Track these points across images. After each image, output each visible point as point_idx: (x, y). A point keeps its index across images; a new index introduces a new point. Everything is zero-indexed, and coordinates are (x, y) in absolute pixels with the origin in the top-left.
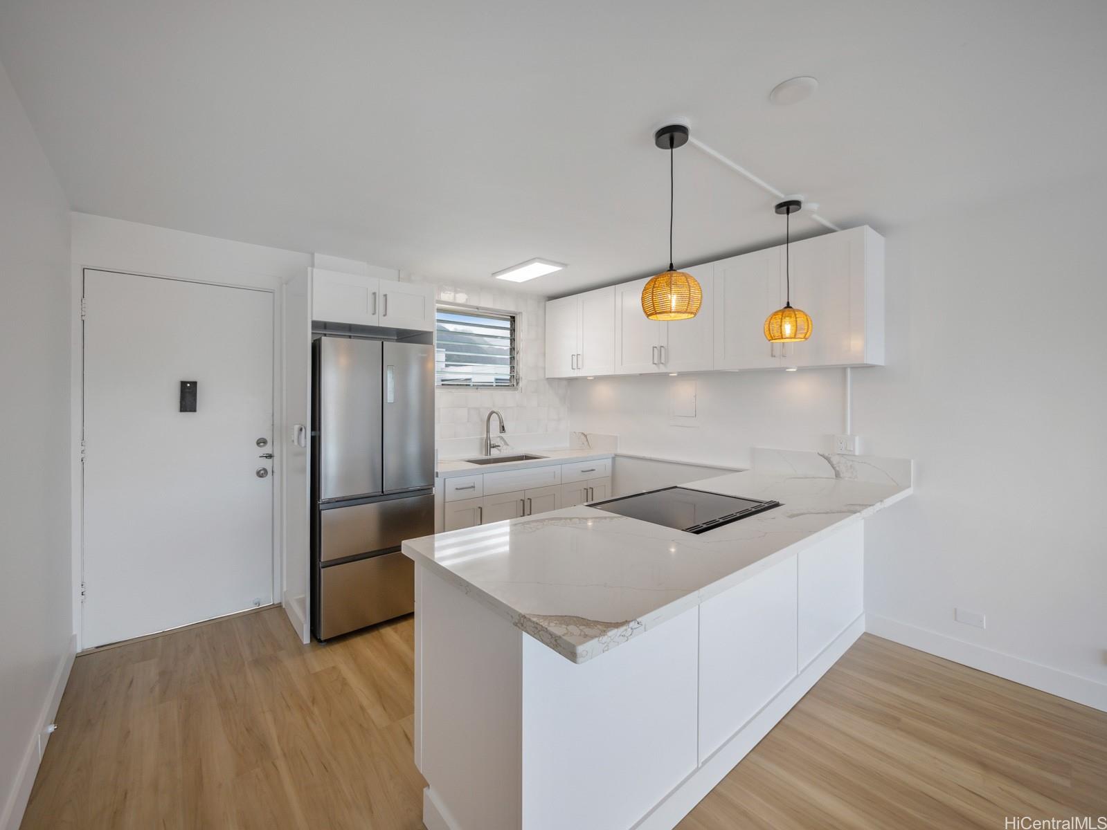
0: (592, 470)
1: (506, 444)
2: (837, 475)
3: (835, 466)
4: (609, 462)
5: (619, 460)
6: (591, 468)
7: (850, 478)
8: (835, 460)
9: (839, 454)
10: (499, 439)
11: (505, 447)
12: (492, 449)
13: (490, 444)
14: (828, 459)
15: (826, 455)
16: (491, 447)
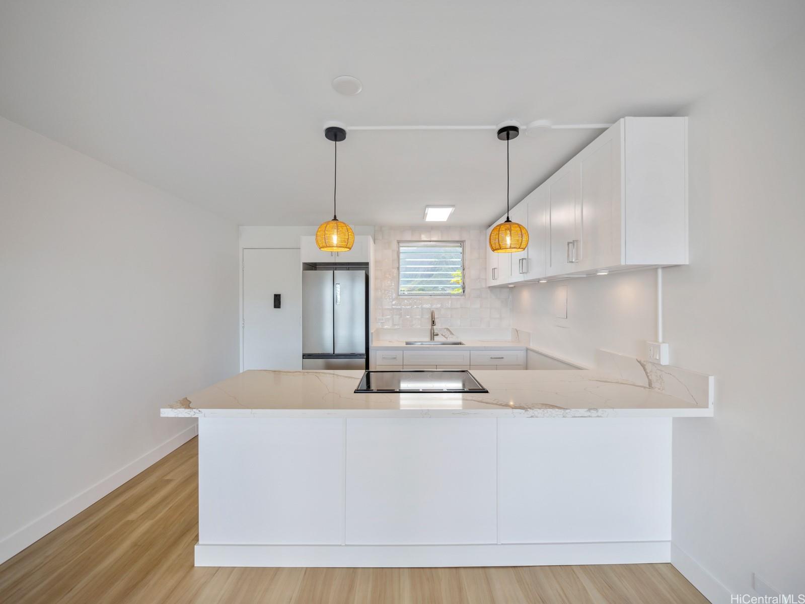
0: (503, 358)
1: (451, 333)
2: (650, 384)
3: (648, 374)
4: (522, 354)
5: (529, 351)
6: (501, 357)
7: (659, 389)
8: (649, 367)
9: (651, 363)
10: (445, 330)
11: (450, 336)
12: (435, 337)
13: (434, 333)
14: (643, 366)
15: (642, 362)
16: (434, 335)
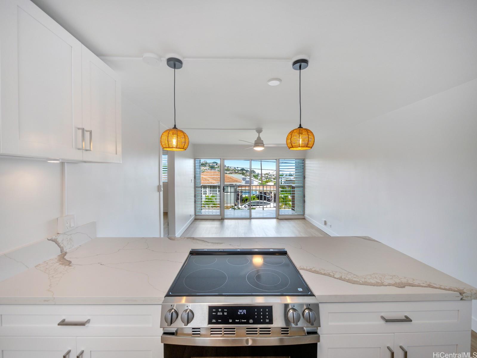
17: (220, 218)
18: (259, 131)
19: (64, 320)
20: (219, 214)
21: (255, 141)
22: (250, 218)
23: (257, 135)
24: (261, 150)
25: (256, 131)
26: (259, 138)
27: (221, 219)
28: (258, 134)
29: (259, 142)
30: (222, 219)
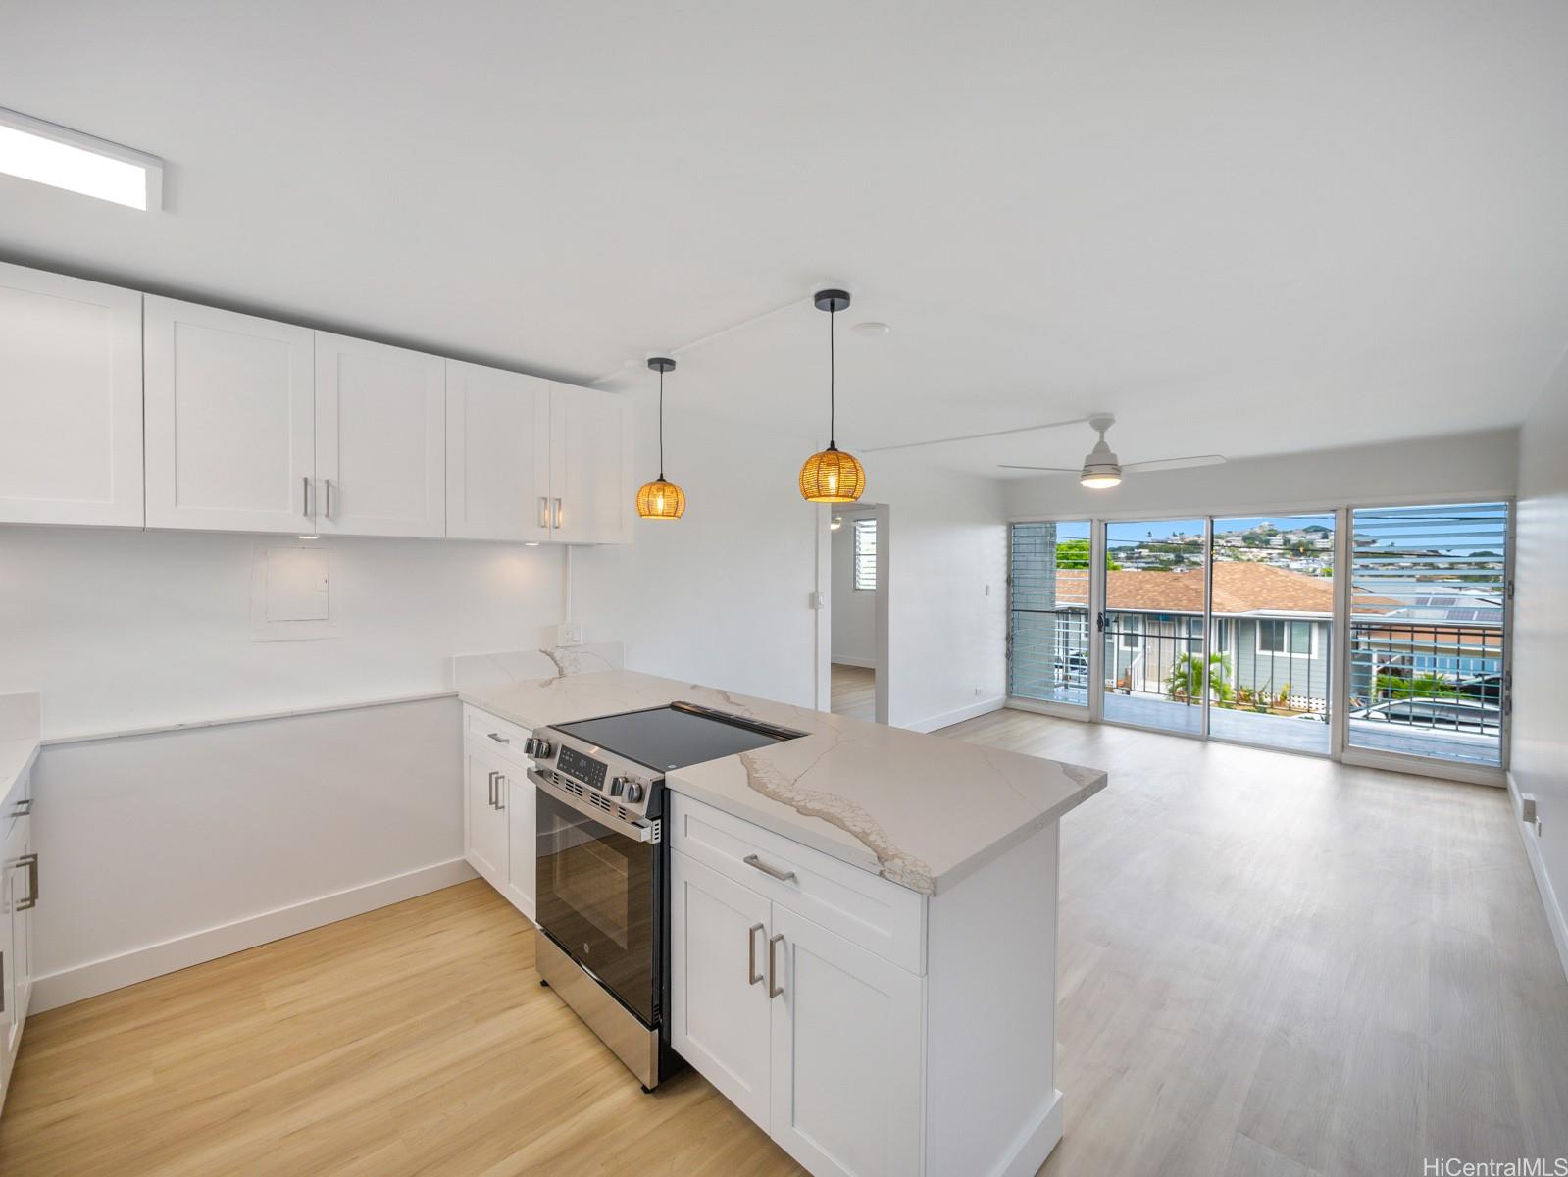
17: (1085, 716)
18: (1102, 423)
19: (496, 734)
20: (1084, 703)
21: (1088, 457)
22: (1206, 738)
23: (1094, 436)
24: (1110, 489)
25: (1091, 423)
26: (1102, 448)
27: (1087, 720)
28: (1098, 434)
29: (1102, 461)
30: (1094, 722)
